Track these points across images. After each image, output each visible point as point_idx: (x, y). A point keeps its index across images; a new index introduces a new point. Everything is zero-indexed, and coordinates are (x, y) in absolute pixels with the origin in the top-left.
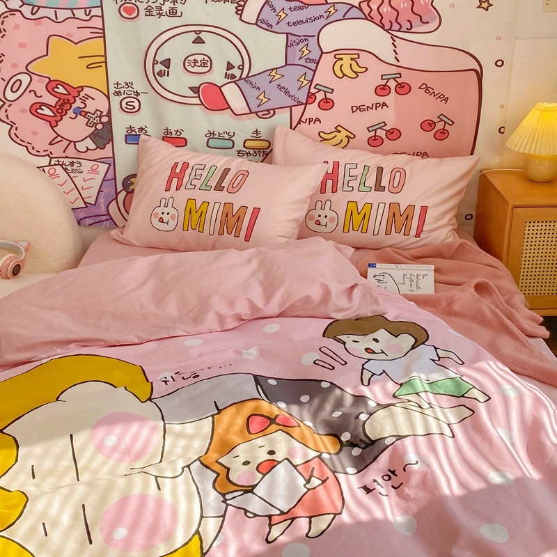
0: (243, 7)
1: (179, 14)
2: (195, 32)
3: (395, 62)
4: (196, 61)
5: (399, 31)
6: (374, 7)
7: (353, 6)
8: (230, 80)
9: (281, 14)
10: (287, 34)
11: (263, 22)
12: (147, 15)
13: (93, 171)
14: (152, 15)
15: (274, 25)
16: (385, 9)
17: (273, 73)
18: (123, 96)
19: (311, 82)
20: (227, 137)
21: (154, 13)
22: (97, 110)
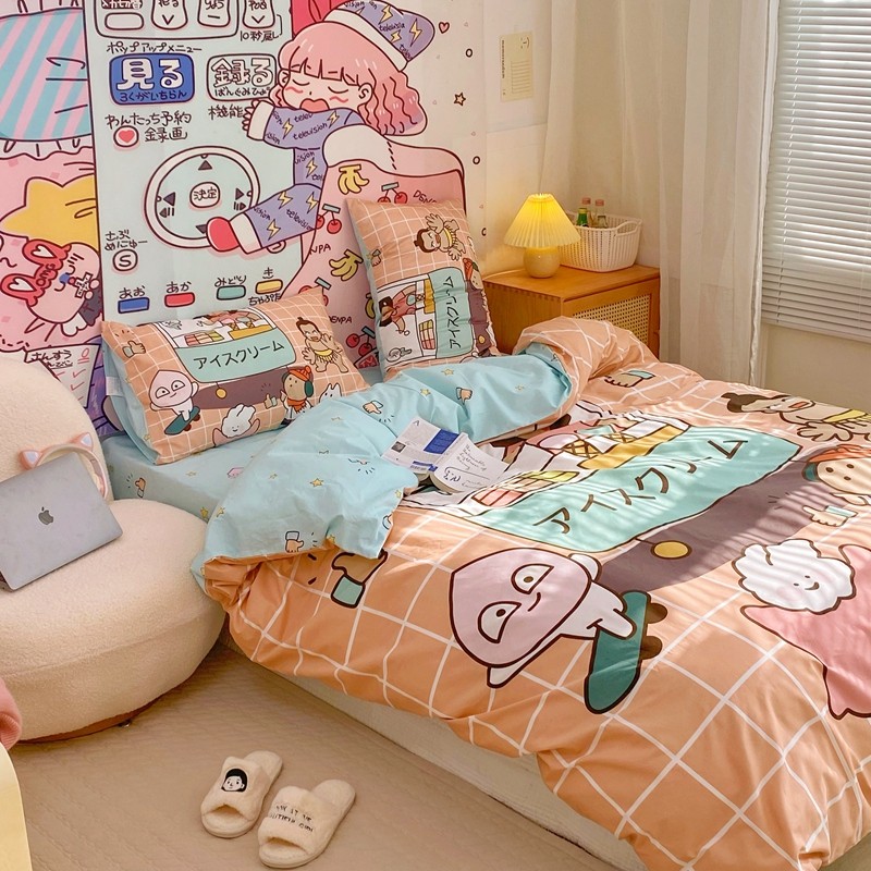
0: (250, 120)
1: (183, 136)
2: (201, 155)
3: (392, 170)
4: (203, 192)
5: (394, 135)
6: (371, 110)
7: (353, 111)
8: (239, 211)
9: (287, 125)
10: (294, 148)
11: (270, 137)
12: (148, 140)
13: (85, 358)
14: (154, 139)
15: (280, 139)
16: (381, 111)
17: (282, 197)
18: (117, 250)
19: (319, 202)
20: (238, 283)
21: (156, 137)
22: (87, 273)
